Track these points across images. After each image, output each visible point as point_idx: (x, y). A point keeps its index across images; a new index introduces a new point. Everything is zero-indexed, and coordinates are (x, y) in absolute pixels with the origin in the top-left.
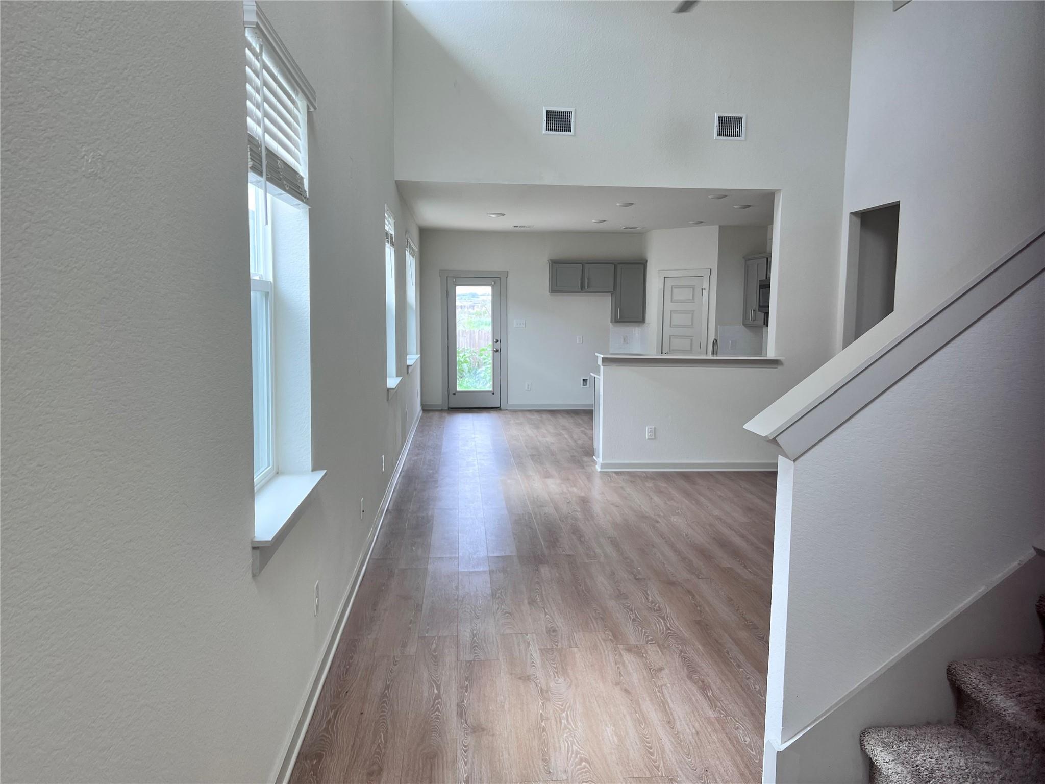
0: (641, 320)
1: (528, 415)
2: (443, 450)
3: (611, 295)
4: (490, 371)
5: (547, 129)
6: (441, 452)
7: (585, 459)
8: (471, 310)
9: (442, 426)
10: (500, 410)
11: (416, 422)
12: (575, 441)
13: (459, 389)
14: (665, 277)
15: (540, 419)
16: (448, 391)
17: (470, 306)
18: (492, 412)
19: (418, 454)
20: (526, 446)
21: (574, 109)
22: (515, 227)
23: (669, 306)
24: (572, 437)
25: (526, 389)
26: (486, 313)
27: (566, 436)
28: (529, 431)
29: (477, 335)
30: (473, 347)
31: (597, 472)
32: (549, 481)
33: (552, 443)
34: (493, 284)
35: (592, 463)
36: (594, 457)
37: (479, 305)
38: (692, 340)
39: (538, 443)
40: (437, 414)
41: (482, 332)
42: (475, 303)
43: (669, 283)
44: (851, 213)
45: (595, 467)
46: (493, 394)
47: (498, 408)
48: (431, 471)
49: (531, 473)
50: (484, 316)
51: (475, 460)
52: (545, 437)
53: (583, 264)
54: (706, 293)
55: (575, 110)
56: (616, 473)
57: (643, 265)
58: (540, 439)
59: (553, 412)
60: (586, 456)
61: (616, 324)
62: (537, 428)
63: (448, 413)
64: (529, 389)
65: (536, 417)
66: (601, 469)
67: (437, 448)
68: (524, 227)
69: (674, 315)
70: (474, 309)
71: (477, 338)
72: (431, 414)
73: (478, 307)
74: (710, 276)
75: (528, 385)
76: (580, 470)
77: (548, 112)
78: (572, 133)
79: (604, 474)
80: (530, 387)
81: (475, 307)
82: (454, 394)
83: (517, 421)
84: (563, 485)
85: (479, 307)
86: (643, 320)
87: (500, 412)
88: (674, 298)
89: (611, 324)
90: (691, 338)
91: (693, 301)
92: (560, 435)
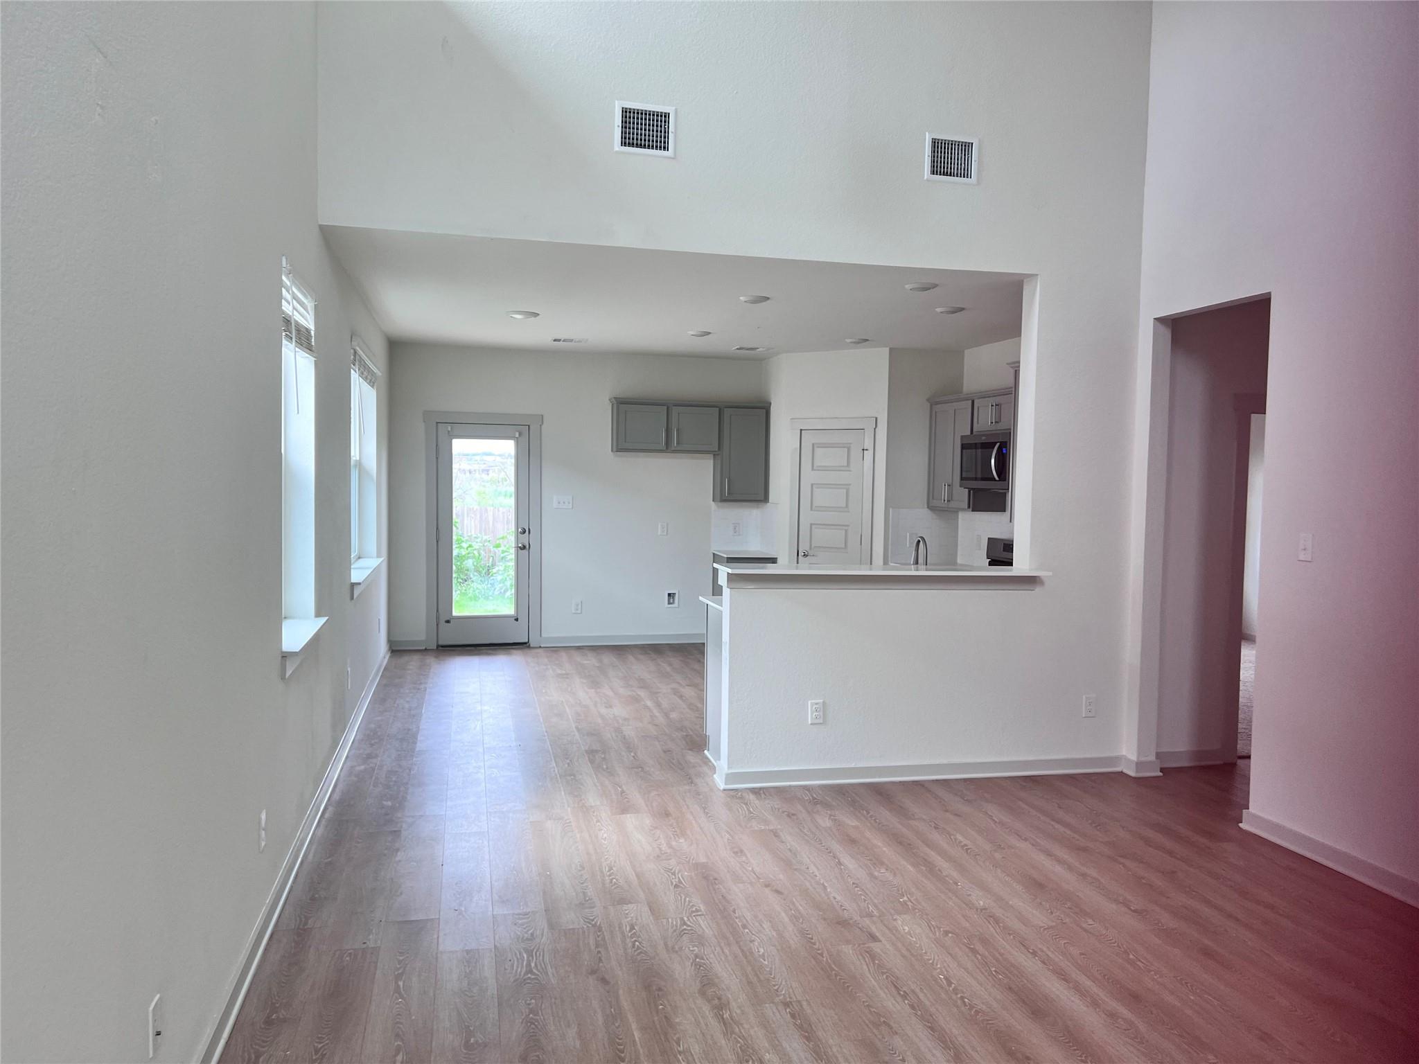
0: (763, 498)
1: (578, 657)
2: (420, 746)
3: (712, 456)
4: (512, 573)
5: (624, 144)
6: (413, 750)
7: (691, 757)
8: (484, 476)
9: (422, 686)
10: (529, 647)
11: (374, 679)
12: (666, 715)
13: (455, 613)
14: (801, 430)
15: (597, 665)
16: (438, 618)
17: (483, 471)
18: (514, 651)
19: (369, 756)
20: (577, 728)
21: (674, 108)
22: (555, 340)
23: (809, 476)
24: (658, 705)
25: (573, 611)
26: (506, 480)
27: (649, 703)
28: (583, 693)
29: (491, 514)
30: (485, 535)
31: (719, 789)
32: (630, 820)
33: (625, 719)
34: (517, 436)
35: (705, 769)
36: (706, 752)
37: (496, 468)
38: (846, 531)
39: (600, 721)
40: (416, 657)
41: (498, 510)
42: (490, 467)
43: (808, 439)
44: (1155, 319)
45: (712, 776)
46: (517, 620)
47: (525, 643)
48: (389, 803)
49: (592, 799)
50: (503, 483)
51: (479, 767)
52: (611, 707)
53: (668, 406)
54: (868, 455)
55: (676, 110)
56: (756, 791)
57: (764, 410)
58: (603, 711)
59: (619, 650)
60: (690, 750)
61: (720, 504)
62: (595, 684)
63: (436, 657)
64: (579, 612)
65: (590, 660)
66: (726, 784)
67: (408, 739)
68: (571, 341)
69: (817, 491)
70: (488, 474)
71: (491, 518)
72: (405, 658)
73: (494, 471)
74: (875, 429)
75: (577, 605)
76: (687, 787)
77: (625, 111)
78: (670, 153)
79: (734, 795)
80: (580, 606)
81: (490, 472)
82: (448, 622)
83: (559, 672)
84: (658, 832)
85: (496, 470)
86: (765, 499)
87: (527, 651)
88: (817, 463)
89: (713, 503)
90: (846, 528)
91: (847, 469)
92: (636, 699)
